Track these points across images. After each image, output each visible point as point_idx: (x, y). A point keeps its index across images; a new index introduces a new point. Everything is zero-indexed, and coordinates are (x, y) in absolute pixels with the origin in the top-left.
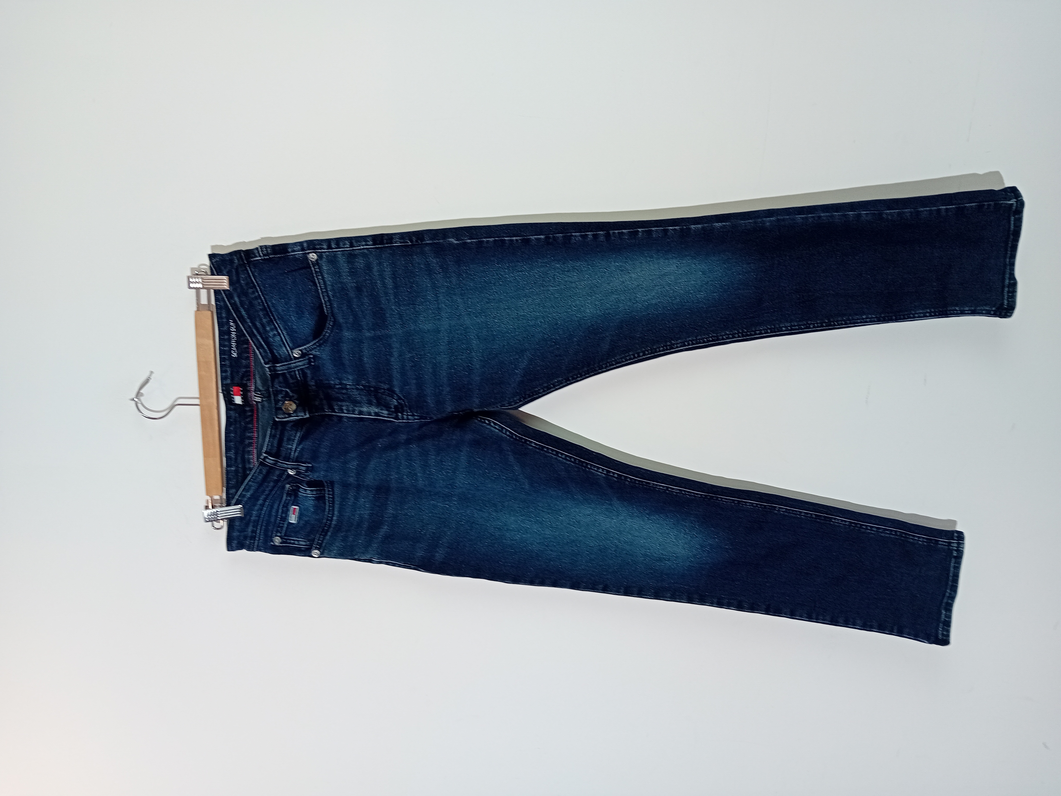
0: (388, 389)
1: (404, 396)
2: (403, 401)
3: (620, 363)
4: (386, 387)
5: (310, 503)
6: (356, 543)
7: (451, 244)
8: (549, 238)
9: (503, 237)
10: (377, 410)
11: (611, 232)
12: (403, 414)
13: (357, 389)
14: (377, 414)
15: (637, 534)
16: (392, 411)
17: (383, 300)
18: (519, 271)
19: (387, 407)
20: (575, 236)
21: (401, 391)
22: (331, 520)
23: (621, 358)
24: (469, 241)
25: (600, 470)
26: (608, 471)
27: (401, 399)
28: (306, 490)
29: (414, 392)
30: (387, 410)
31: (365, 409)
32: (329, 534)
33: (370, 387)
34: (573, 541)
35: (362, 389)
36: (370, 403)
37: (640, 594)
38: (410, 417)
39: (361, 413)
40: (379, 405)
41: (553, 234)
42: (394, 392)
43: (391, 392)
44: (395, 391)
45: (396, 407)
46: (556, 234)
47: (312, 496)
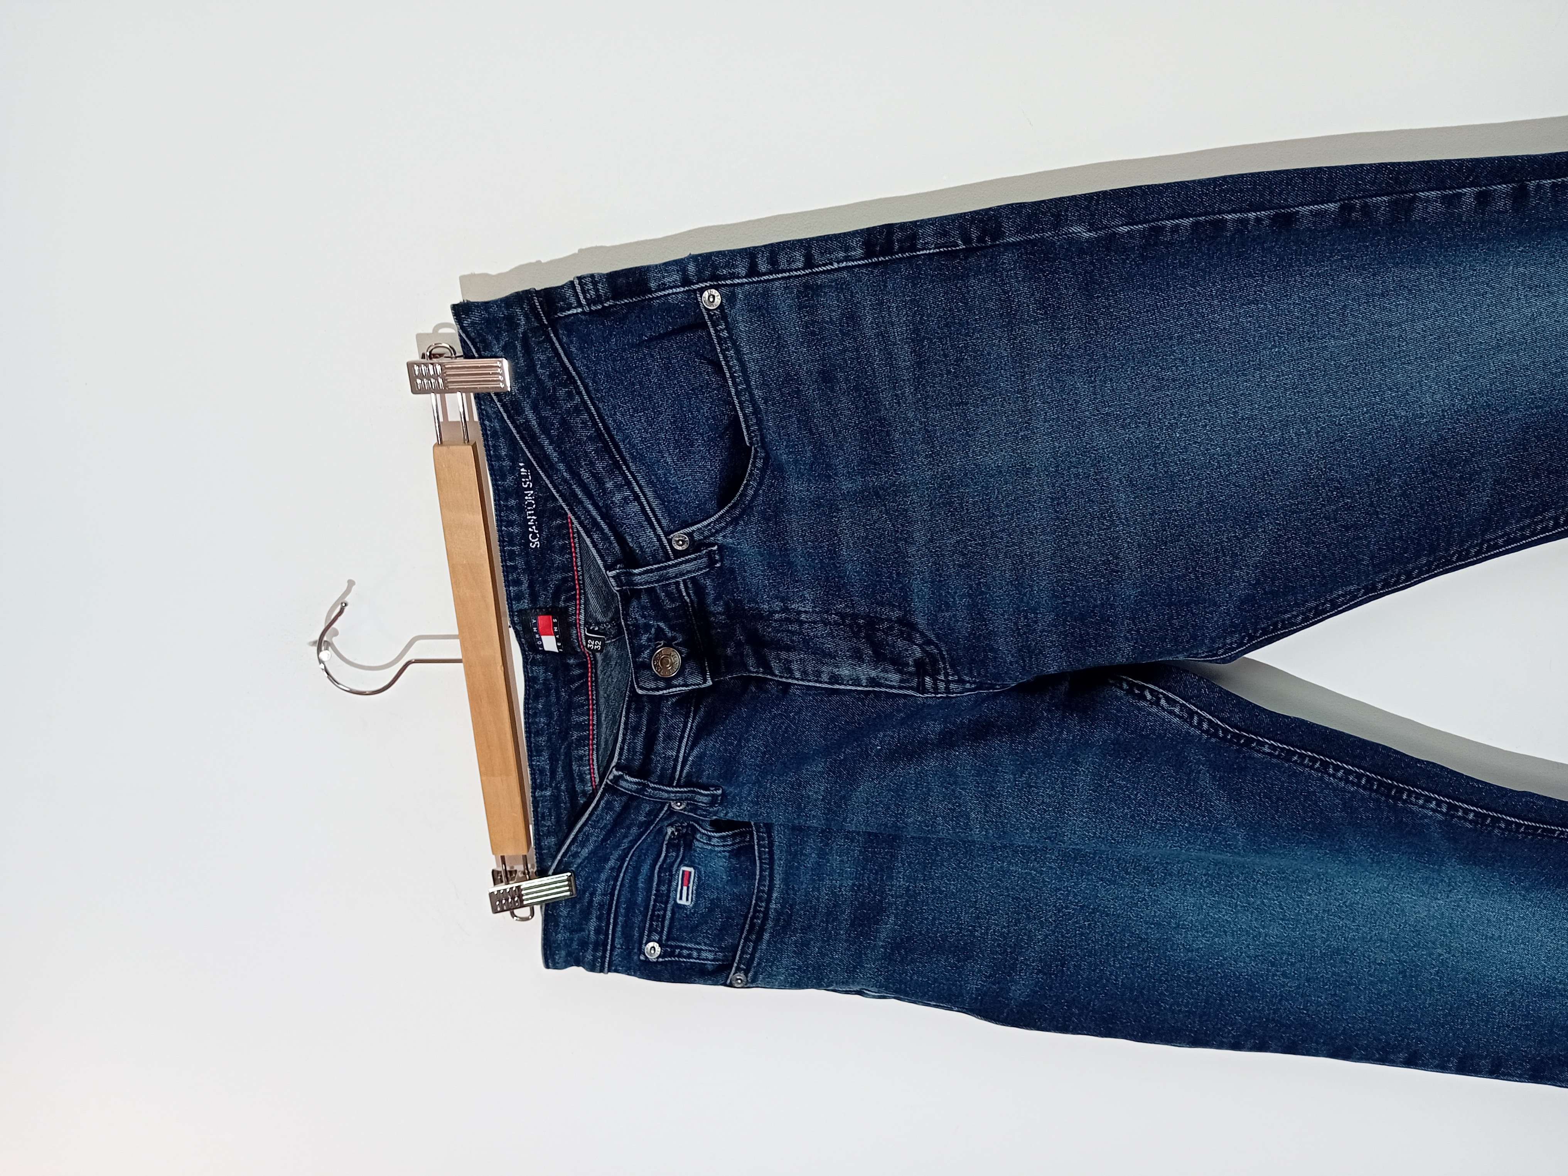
0: (900, 621)
1: (937, 636)
2: (937, 646)
3: (1515, 540)
4: (896, 614)
5: (720, 864)
6: (827, 960)
7: (1072, 241)
8: (1351, 208)
9: (1220, 212)
10: (873, 674)
11: (1532, 184)
12: (935, 680)
13: (826, 623)
14: (873, 682)
15: (1492, 931)
16: (910, 673)
17: (886, 398)
18: (1250, 303)
19: (898, 663)
20: (1427, 200)
21: (932, 623)
22: (769, 901)
23: (1522, 529)
24: (1125, 229)
25: (1433, 805)
26: (1451, 807)
27: (929, 642)
28: (710, 838)
29: (964, 627)
30: (900, 672)
31: (845, 672)
32: (766, 936)
33: (855, 617)
34: (1337, 951)
35: (836, 623)
36: (857, 656)
37: (1496, 1071)
38: (952, 686)
39: (835, 679)
40: (879, 657)
41: (1366, 197)
42: (913, 627)
43: (908, 626)
44: (917, 624)
45: (918, 663)
46: (1371, 196)
47: (722, 849)
